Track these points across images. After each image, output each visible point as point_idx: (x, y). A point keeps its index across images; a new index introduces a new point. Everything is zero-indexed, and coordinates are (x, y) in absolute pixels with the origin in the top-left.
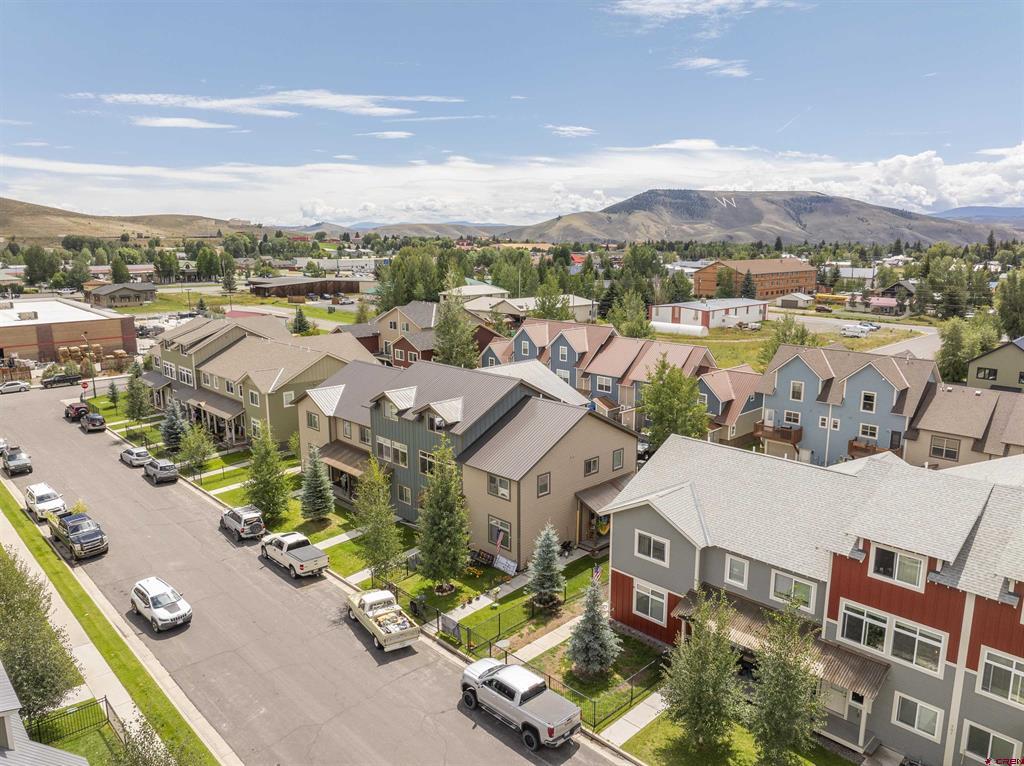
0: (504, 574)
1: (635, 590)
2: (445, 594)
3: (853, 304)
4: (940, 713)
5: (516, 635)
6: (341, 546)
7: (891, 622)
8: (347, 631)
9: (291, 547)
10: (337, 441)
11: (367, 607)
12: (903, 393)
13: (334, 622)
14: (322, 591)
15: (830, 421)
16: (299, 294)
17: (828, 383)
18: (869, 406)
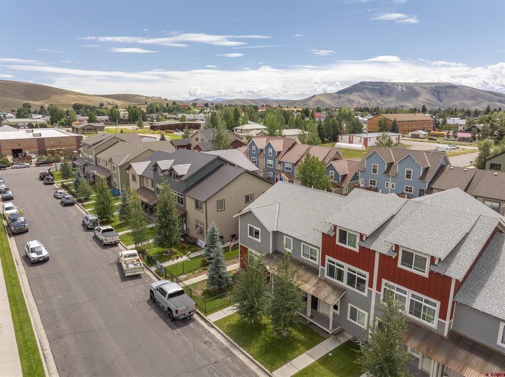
0: (200, 247)
1: (249, 254)
2: (167, 255)
3: (448, 136)
4: (366, 313)
5: (191, 273)
6: (128, 234)
7: (346, 268)
8: (116, 267)
9: (104, 231)
10: (144, 187)
12: (426, 170)
13: (111, 264)
14: (113, 251)
15: (390, 184)
16: (171, 129)
17: (391, 165)
18: (408, 176)
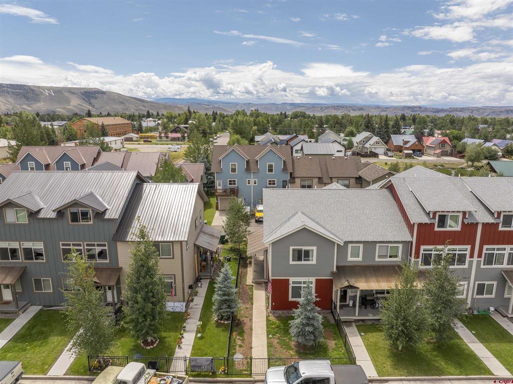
1: (291, 285)
3: (161, 137)
4: (466, 283)
5: (238, 348)
7: (445, 250)
15: (252, 181)
17: (248, 162)
18: (271, 170)
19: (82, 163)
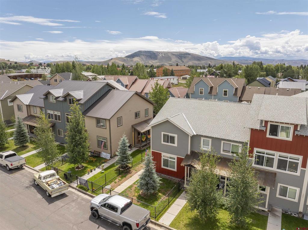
0: (105, 159)
1: (163, 158)
2: (80, 170)
5: (113, 183)
6: (33, 155)
7: (277, 155)
8: (34, 190)
10: (31, 115)
11: (42, 178)
12: (236, 89)
13: (27, 187)
14: (22, 174)
16: (22, 78)
17: (212, 88)
18: (225, 94)
19: (127, 84)
